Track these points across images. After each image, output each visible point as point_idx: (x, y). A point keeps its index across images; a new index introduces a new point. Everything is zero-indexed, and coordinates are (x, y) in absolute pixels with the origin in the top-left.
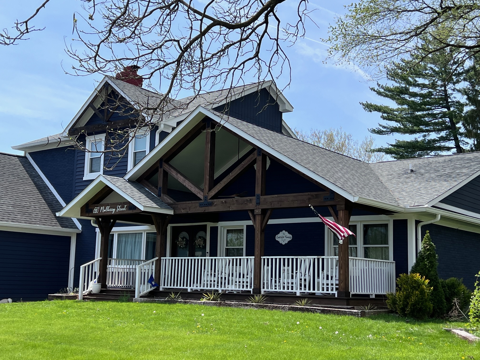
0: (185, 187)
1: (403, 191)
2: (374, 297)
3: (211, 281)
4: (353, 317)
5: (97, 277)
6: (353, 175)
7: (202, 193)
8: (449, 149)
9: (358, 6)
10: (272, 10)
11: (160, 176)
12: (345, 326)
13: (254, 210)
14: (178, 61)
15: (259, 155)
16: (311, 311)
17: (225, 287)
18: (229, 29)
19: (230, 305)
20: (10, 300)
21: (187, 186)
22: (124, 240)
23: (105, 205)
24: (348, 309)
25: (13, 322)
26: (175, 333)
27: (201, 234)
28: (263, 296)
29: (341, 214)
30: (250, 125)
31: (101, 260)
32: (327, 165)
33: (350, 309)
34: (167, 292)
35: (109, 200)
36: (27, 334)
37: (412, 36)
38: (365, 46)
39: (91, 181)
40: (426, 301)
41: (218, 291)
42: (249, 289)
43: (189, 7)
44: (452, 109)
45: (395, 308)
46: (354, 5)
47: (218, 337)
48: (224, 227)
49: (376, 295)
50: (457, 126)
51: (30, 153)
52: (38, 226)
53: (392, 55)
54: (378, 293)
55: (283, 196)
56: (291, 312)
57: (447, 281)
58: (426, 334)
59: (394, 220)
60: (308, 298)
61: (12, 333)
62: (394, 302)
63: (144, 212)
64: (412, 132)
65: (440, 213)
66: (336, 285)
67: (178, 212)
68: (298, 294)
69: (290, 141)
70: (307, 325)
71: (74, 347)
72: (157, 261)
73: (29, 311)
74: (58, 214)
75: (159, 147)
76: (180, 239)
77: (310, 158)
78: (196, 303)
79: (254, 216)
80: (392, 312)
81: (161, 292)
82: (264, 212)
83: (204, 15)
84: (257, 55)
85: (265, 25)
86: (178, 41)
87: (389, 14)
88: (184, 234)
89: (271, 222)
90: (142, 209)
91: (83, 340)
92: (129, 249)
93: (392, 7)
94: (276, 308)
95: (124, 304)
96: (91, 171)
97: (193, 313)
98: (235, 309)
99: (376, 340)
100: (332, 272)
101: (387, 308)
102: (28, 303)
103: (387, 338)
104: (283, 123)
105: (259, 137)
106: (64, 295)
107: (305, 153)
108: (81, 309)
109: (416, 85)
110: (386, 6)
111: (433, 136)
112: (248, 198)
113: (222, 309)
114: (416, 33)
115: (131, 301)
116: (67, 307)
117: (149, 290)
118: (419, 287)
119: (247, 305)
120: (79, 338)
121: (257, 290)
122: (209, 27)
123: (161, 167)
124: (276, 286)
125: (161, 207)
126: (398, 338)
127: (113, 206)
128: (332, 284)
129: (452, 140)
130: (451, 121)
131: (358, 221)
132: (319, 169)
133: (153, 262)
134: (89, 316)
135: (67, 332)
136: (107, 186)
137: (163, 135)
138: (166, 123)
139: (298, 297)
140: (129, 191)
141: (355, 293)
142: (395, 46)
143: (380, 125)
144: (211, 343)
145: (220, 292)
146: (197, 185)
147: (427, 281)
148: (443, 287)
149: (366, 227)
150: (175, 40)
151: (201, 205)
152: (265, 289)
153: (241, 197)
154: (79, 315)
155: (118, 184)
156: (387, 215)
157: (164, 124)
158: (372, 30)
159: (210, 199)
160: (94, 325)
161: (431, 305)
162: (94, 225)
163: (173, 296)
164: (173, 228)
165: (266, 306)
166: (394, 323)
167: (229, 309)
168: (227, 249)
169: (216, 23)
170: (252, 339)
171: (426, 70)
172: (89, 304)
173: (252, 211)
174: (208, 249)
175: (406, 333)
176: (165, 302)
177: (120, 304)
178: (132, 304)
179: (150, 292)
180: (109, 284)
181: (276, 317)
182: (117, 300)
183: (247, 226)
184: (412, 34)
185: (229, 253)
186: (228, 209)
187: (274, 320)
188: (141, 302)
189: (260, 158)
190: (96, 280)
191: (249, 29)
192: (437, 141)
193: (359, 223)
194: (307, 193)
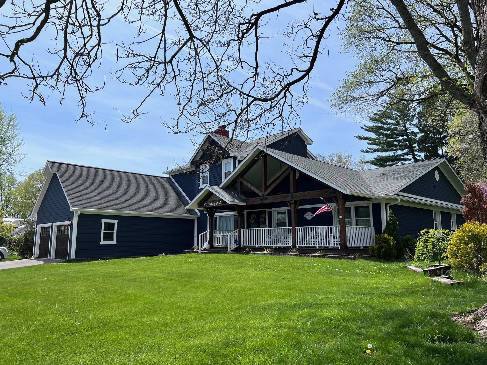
0: (252, 190)
1: (378, 186)
2: (362, 248)
3: (268, 241)
4: (349, 260)
5: (208, 241)
6: (348, 178)
7: (261, 193)
8: (410, 160)
9: (347, 80)
10: (288, 90)
11: (238, 184)
12: (344, 265)
13: (290, 201)
14: (236, 121)
15: (291, 170)
16: (325, 257)
17: (276, 245)
18: (263, 102)
19: (279, 255)
20: (164, 254)
21: (253, 189)
22: (222, 219)
23: (210, 202)
24: (346, 255)
25: (162, 266)
26: (246, 271)
27: (263, 215)
28: (297, 249)
29: (340, 201)
30: (287, 154)
31: (209, 231)
32: (332, 173)
33: (347, 255)
34: (245, 248)
35: (212, 199)
36: (168, 273)
37: (379, 97)
38: (352, 104)
39: (202, 189)
40: (392, 249)
41: (272, 246)
42: (289, 245)
43: (241, 92)
44: (410, 137)
45: (374, 254)
46: (344, 80)
47: (270, 273)
48: (275, 211)
49: (363, 247)
50: (414, 146)
51: (172, 176)
52: (177, 214)
53: (368, 108)
54: (365, 246)
55: (306, 193)
56: (312, 258)
57: (405, 237)
58: (392, 269)
59: (372, 204)
60: (323, 249)
61: (161, 272)
62: (373, 251)
63: (230, 204)
64: (386, 151)
65: (400, 198)
66: (339, 242)
67: (249, 204)
68: (317, 248)
69: (310, 161)
70: (322, 265)
71: (191, 279)
72: (239, 231)
73: (172, 260)
74: (186, 208)
75: (238, 167)
76: (252, 218)
77: (322, 170)
78: (260, 254)
79: (290, 204)
80: (372, 256)
81: (242, 248)
82: (296, 202)
83: (249, 96)
84: (281, 115)
85: (285, 98)
86: (235, 111)
87: (365, 84)
88: (254, 216)
89: (300, 207)
90: (229, 203)
91: (197, 276)
92: (225, 225)
93: (367, 81)
94: (304, 256)
95: (222, 255)
96: (203, 184)
97: (258, 259)
98: (282, 257)
99: (361, 273)
100: (336, 234)
101: (369, 254)
102: (172, 256)
103: (368, 272)
104: (308, 151)
105: (291, 160)
106: (192, 250)
107: (319, 167)
108: (199, 258)
109: (387, 124)
110: (363, 80)
111: (399, 152)
112: (287, 194)
113: (274, 257)
114: (382, 95)
115: (226, 253)
116: (192, 257)
117: (235, 247)
118: (387, 242)
119: (288, 254)
120: (195, 275)
121: (294, 246)
122: (252, 102)
123: (239, 180)
124: (305, 243)
125: (240, 201)
126: (373, 271)
127: (214, 202)
128: (337, 242)
129: (411, 154)
130: (410, 143)
131: (351, 205)
132: (326, 176)
133: (236, 232)
134: (202, 262)
135: (190, 272)
136: (210, 191)
137: (240, 162)
138: (241, 155)
139: (318, 249)
140: (222, 194)
141: (351, 246)
142: (370, 103)
143: (368, 148)
144: (265, 276)
145: (274, 247)
146: (259, 188)
147: (392, 238)
148: (403, 241)
149: (357, 208)
150: (233, 111)
151: (261, 200)
152: (299, 245)
153: (283, 194)
154: (198, 262)
155: (216, 190)
156: (368, 200)
157: (240, 156)
158: (356, 94)
159: (266, 196)
160: (204, 267)
161: (395, 252)
162: (205, 212)
163: (248, 250)
164: (248, 213)
165: (299, 255)
166: (373, 263)
167: (278, 257)
168: (278, 223)
169: (256, 99)
170: (289, 274)
171: (393, 115)
172: (204, 255)
173: (289, 202)
174: (267, 224)
175: (379, 269)
176: (244, 254)
177: (219, 255)
178: (226, 255)
179: (236, 248)
180: (215, 244)
181: (304, 261)
182: (218, 253)
183: (288, 210)
184: (380, 95)
185: (279, 225)
186: (276, 201)
187: (302, 263)
188: (231, 253)
189: (292, 172)
190: (207, 242)
191: (275, 101)
192: (402, 155)
193: (352, 206)
194: (320, 190)
